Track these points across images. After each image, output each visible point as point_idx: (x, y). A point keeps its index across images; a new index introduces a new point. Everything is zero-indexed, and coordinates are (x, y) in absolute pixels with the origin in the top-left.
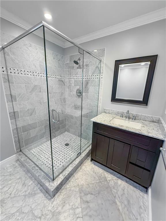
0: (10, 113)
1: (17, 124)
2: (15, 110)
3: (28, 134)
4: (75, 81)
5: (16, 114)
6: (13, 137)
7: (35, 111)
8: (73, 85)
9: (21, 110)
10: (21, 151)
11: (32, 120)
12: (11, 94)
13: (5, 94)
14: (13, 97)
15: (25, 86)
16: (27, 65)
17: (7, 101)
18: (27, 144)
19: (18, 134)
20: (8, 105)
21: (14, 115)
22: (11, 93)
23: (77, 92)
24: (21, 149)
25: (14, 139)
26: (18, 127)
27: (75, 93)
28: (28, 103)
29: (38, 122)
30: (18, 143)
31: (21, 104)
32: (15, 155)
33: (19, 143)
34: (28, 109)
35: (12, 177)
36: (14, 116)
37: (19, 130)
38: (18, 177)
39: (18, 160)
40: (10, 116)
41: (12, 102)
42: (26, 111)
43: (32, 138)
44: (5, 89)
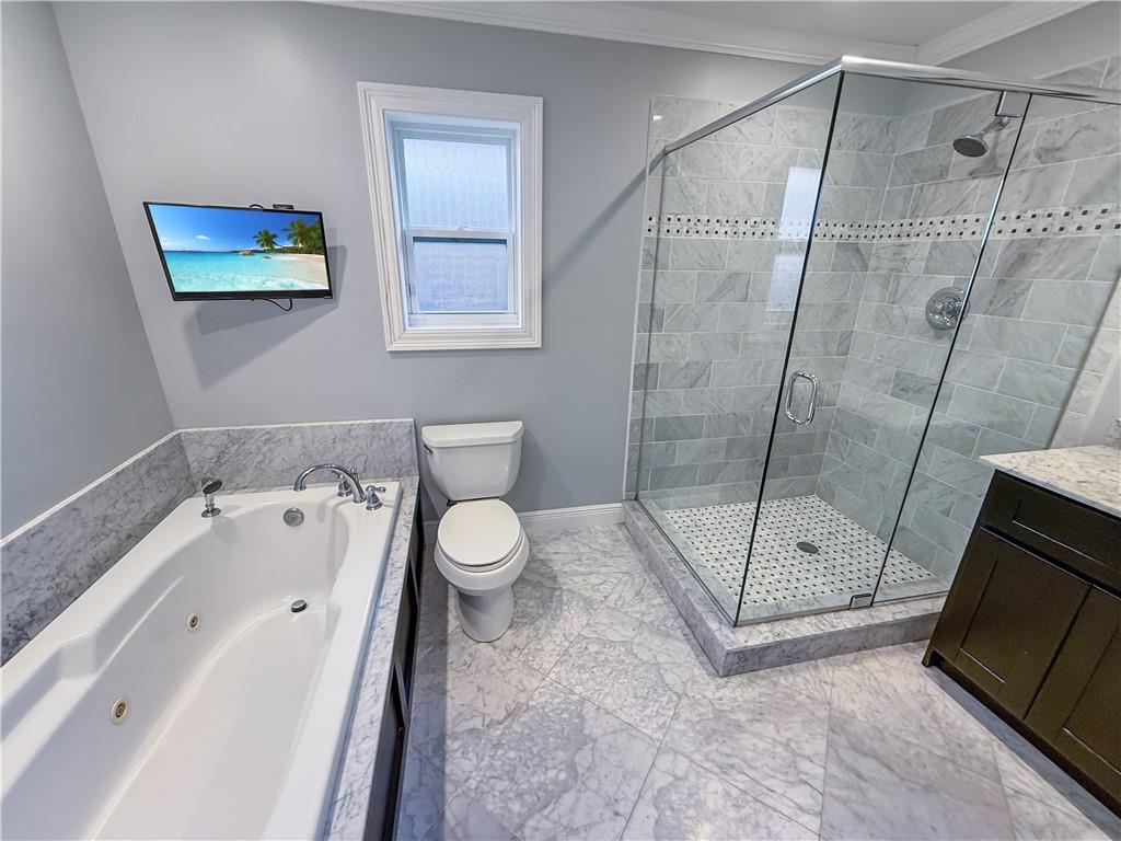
0: (636, 367)
1: (646, 408)
2: (652, 361)
3: (669, 452)
4: (935, 246)
5: (651, 371)
6: (627, 445)
7: (707, 372)
8: (917, 267)
9: (669, 361)
10: (636, 499)
11: (690, 403)
12: (652, 305)
13: (638, 302)
14: (655, 314)
15: (700, 275)
16: (720, 196)
17: (638, 327)
18: (656, 485)
19: (641, 441)
20: (639, 341)
21: (646, 376)
22: (653, 299)
23: (930, 309)
24: (640, 492)
25: (630, 451)
26: (646, 417)
27: (917, 310)
28: (691, 340)
29: (709, 417)
30: (635, 468)
31: (673, 340)
32: (619, 505)
33: (639, 470)
34: (688, 364)
35: (609, 561)
36: (644, 379)
37: (647, 427)
38: (625, 569)
39: (623, 524)
40: (635, 377)
41: (650, 331)
42: (682, 369)
43: (676, 468)
44: (642, 285)
